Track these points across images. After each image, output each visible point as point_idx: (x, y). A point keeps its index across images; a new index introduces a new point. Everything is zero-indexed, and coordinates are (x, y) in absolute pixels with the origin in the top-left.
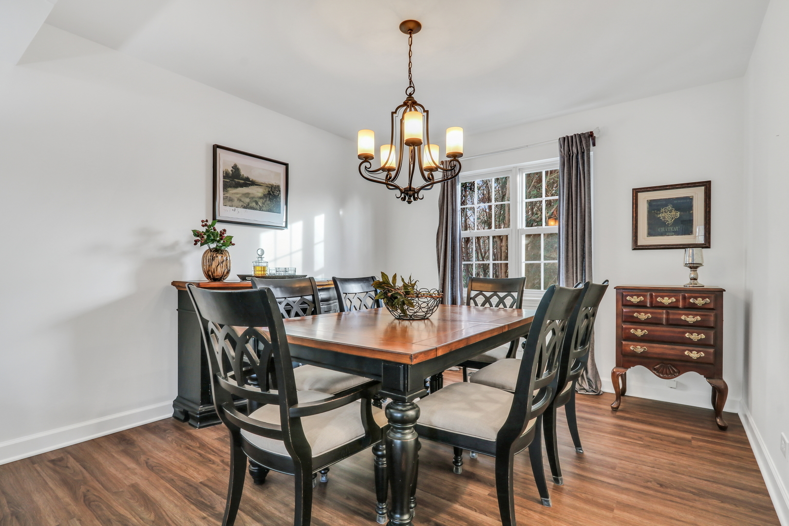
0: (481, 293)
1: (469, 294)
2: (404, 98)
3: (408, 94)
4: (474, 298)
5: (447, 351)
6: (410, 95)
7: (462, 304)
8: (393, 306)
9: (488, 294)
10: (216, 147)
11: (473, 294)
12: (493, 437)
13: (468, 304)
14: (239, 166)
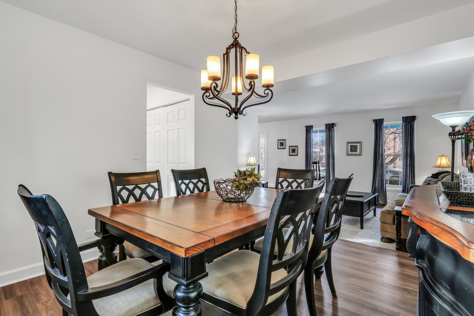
3: (234, 38)
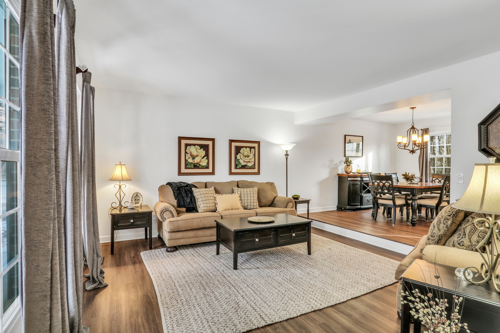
0: (437, 179)
1: (432, 179)
2: (411, 127)
4: (434, 181)
5: (424, 188)
6: (413, 126)
7: (430, 182)
8: (408, 181)
9: (440, 179)
10: (345, 136)
11: (434, 179)
12: (435, 205)
13: (432, 182)
14: (351, 140)
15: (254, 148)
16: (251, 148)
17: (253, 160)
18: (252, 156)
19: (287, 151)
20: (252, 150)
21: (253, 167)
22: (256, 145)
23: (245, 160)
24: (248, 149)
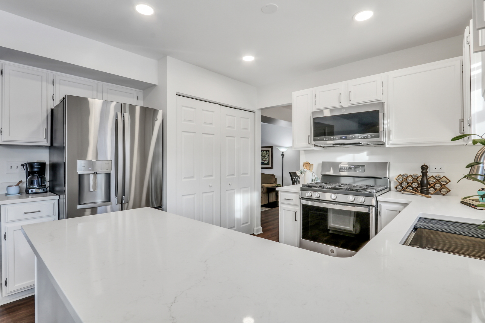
15: (268, 151)
16: (266, 151)
17: (268, 159)
18: (267, 156)
19: (283, 152)
20: (267, 152)
21: (268, 164)
22: (270, 149)
23: (263, 159)
24: (265, 152)
